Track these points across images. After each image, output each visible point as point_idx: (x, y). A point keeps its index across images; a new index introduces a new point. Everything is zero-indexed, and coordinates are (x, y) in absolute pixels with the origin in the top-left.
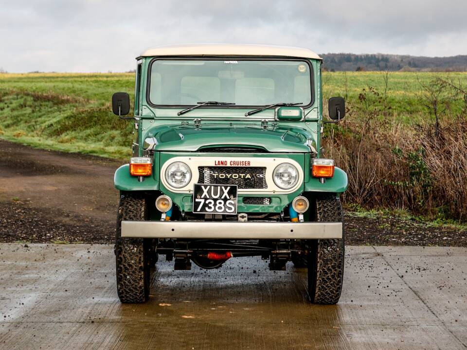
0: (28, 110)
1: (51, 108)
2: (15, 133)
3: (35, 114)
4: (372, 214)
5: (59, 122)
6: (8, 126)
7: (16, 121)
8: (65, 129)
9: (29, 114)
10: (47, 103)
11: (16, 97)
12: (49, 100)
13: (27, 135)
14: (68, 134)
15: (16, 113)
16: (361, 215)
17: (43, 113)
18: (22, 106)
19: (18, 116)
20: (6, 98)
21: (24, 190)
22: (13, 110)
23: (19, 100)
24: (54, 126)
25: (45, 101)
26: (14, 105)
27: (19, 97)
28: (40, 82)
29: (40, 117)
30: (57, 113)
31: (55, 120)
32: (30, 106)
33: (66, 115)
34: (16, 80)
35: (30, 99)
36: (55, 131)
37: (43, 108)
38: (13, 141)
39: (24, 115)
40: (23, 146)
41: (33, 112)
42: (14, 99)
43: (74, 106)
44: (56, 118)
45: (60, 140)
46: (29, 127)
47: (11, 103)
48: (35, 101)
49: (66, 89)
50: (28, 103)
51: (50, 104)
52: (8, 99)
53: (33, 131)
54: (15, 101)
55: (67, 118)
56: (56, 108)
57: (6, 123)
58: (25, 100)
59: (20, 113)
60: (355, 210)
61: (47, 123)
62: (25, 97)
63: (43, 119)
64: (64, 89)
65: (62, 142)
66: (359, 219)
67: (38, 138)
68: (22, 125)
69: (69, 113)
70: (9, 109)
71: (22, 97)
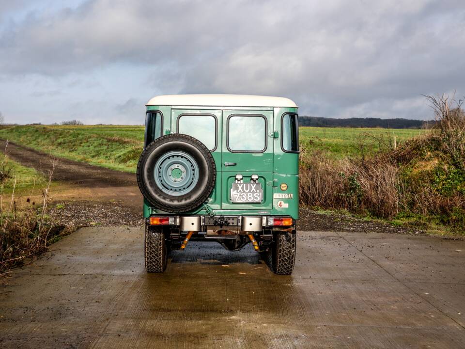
0: (105, 147)
1: (118, 146)
2: (99, 160)
4: (328, 213)
5: (124, 154)
6: (93, 157)
7: (98, 154)
8: (129, 159)
9: (106, 150)
10: (115, 143)
11: (96, 139)
12: (116, 141)
13: (106, 162)
14: (131, 162)
15: (97, 149)
16: (322, 213)
17: (114, 149)
18: (101, 145)
19: (99, 151)
20: (90, 139)
21: (116, 195)
22: (95, 147)
23: (98, 141)
24: (122, 156)
25: (115, 142)
26: (95, 144)
27: (98, 139)
28: (107, 130)
29: (112, 151)
30: (122, 149)
31: (122, 153)
32: (106, 145)
33: (128, 151)
34: (92, 129)
35: (105, 141)
36: (122, 160)
37: (114, 146)
38: (99, 166)
39: (102, 150)
40: (106, 169)
41: (108, 148)
42: (95, 140)
43: (133, 145)
44: (122, 152)
45: (127, 165)
46: (107, 157)
47: (94, 143)
48: (108, 141)
49: (123, 134)
50: (104, 143)
51: (118, 144)
52: (91, 141)
53: (109, 160)
54: (96, 142)
55: (129, 152)
56: (121, 146)
57: (92, 154)
58: (102, 141)
59: (100, 149)
60: (318, 210)
61: (118, 155)
62: (102, 139)
63: (114, 152)
64: (121, 135)
65: (128, 166)
66: (321, 216)
67: (113, 164)
68: (102, 156)
69: (130, 149)
70: (93, 146)
71: (100, 140)
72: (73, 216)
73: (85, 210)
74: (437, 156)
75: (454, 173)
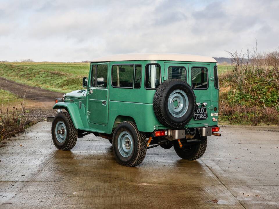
0: (50, 78)
1: (57, 77)
2: (46, 86)
3: (52, 79)
6: (43, 84)
7: (45, 82)
8: (64, 85)
10: (56, 75)
11: (44, 73)
12: (56, 74)
13: (50, 87)
14: (65, 87)
15: (45, 79)
17: (55, 79)
18: (47, 76)
19: (46, 80)
20: (40, 73)
22: (44, 77)
24: (60, 84)
25: (55, 75)
27: (45, 73)
28: (50, 66)
29: (54, 80)
30: (60, 79)
32: (50, 76)
33: (64, 80)
34: (40, 65)
35: (49, 74)
36: (60, 86)
37: (55, 77)
38: (46, 89)
39: (48, 80)
40: (51, 91)
41: (51, 78)
42: (43, 73)
43: (66, 77)
44: (60, 81)
45: (63, 89)
46: (51, 84)
47: (42, 75)
48: (51, 74)
49: (60, 69)
50: (49, 75)
51: (57, 76)
52: (41, 73)
53: (52, 86)
55: (64, 81)
56: (59, 77)
57: (42, 82)
58: (48, 74)
59: (46, 79)
61: (57, 83)
62: (48, 73)
64: (59, 69)
65: (64, 90)
67: (55, 88)
68: (48, 83)
69: (65, 79)
70: (42, 77)
71: (46, 73)
72: (35, 117)
73: (40, 113)
74: (230, 85)
75: (238, 94)
